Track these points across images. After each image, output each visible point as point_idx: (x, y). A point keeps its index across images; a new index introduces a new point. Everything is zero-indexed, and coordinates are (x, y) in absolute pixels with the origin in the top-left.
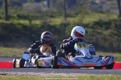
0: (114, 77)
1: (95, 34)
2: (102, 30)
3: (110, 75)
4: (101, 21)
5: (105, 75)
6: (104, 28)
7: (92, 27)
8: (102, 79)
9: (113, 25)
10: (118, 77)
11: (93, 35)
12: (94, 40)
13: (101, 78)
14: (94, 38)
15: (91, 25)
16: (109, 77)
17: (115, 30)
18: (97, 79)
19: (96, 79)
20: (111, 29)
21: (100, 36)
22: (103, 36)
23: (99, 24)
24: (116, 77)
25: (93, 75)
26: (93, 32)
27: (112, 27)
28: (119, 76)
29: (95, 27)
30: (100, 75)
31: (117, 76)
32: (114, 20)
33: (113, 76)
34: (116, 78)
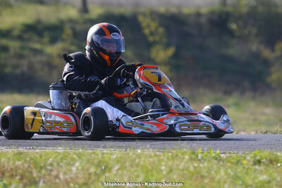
0: (69, 154)
1: (26, 52)
2: (42, 43)
3: (60, 150)
4: (39, 22)
5: (49, 150)
6: (46, 40)
7: (20, 38)
8: (43, 158)
9: (68, 31)
10: (80, 153)
11: (21, 57)
12: (25, 68)
13: (41, 157)
14: (25, 63)
15: (16, 33)
16: (59, 154)
17: (72, 44)
18: (31, 159)
19: (28, 159)
20: (63, 40)
21: (38, 58)
22: (44, 59)
23: (35, 29)
24: (75, 153)
25: (21, 149)
26: (22, 48)
27: (64, 36)
28: (80, 150)
29: (26, 36)
30: (37, 151)
31: (77, 152)
32: (71, 21)
33: (68, 150)
34: (75, 156)
